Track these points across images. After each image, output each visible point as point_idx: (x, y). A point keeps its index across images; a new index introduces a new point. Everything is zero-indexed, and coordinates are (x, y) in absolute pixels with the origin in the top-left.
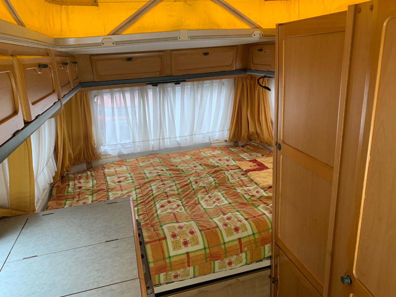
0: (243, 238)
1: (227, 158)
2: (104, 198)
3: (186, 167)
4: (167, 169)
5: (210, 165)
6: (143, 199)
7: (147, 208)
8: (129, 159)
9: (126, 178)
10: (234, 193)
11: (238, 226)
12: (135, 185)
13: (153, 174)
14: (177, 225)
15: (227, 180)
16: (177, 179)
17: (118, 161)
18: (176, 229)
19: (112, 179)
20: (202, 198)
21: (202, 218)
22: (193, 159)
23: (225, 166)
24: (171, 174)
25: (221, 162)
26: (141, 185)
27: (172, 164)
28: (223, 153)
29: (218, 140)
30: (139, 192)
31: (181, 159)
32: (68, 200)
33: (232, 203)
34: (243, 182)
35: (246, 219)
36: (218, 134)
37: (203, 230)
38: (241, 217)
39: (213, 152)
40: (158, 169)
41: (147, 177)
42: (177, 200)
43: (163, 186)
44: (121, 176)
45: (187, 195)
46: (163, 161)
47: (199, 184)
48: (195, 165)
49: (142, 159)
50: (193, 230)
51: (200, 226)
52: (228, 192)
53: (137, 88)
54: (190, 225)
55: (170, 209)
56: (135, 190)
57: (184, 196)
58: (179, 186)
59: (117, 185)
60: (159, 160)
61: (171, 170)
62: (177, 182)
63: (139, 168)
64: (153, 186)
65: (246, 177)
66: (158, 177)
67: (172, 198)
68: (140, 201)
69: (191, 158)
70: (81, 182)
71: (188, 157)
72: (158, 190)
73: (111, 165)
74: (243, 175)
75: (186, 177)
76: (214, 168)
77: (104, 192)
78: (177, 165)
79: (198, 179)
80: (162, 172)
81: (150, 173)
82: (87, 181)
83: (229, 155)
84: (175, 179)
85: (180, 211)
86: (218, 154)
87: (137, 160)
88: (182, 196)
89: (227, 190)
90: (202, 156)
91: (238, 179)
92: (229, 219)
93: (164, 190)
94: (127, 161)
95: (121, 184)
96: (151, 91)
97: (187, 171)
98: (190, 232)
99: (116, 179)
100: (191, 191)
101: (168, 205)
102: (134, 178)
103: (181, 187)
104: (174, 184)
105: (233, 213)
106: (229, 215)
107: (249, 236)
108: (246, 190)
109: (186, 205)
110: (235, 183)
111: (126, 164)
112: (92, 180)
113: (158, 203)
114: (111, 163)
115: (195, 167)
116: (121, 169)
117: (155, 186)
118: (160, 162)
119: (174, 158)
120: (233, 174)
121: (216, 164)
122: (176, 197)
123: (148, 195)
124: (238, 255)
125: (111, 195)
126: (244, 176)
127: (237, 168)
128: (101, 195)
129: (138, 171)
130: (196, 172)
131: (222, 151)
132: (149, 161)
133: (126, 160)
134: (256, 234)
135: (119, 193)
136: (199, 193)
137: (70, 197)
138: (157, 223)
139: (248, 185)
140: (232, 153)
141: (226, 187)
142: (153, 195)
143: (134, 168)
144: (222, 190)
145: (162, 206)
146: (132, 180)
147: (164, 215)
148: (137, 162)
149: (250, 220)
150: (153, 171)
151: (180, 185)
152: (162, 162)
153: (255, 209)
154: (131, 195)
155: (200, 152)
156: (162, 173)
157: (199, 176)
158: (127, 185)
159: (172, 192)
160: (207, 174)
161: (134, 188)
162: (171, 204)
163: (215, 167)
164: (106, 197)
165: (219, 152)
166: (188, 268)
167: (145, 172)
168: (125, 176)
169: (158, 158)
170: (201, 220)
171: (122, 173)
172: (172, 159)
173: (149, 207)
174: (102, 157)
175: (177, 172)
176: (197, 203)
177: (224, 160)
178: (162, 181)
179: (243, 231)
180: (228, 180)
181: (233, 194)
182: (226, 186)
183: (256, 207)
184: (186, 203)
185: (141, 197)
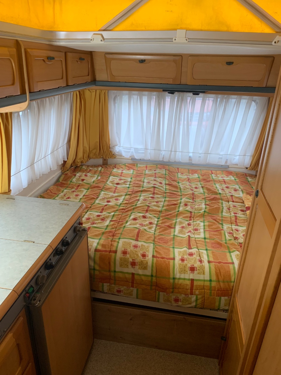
0: (197, 280)
1: (237, 187)
2: (94, 196)
3: (187, 186)
4: (167, 182)
5: (212, 190)
6: (126, 206)
7: (122, 217)
8: (140, 164)
9: (125, 182)
10: (218, 229)
11: (195, 266)
12: (129, 190)
13: (150, 184)
14: (134, 242)
15: (220, 211)
16: (169, 196)
17: (130, 164)
18: (130, 247)
19: (114, 179)
20: (181, 223)
21: (165, 244)
22: (199, 179)
23: (229, 195)
24: (167, 189)
25: (227, 191)
26: (133, 193)
27: (175, 179)
28: (237, 180)
29: (237, 165)
30: (127, 198)
31: (188, 177)
32: (67, 188)
33: (207, 239)
34: (236, 219)
35: (209, 262)
36: (238, 158)
37: (156, 257)
38: (205, 258)
39: (226, 177)
40: (157, 181)
41: (143, 186)
42: (155, 217)
43: (151, 199)
44: (123, 179)
45: (168, 215)
46: (169, 173)
47: (187, 208)
48: (197, 186)
49: (151, 167)
50: (147, 253)
51: (156, 251)
52: (212, 225)
53: (155, 93)
54: (147, 247)
55: (140, 224)
56: (126, 195)
57: (164, 216)
58: (166, 203)
59: (113, 187)
60: (166, 172)
61: (169, 185)
62: (167, 199)
63: (143, 175)
64: (142, 197)
65: (244, 214)
66: (152, 189)
67: (150, 214)
68: (122, 208)
69: (199, 177)
70: (88, 175)
71: (196, 176)
72: (144, 201)
73: (122, 166)
74: (242, 211)
75: (180, 197)
76: (214, 195)
77: (98, 189)
78: (180, 181)
79: (189, 202)
80: (160, 185)
81: (149, 183)
82: (93, 176)
83: (242, 184)
84: (168, 196)
85: (148, 230)
86: (230, 181)
87: (146, 167)
88: (162, 215)
89: (212, 223)
90: (211, 178)
91: (233, 215)
92: (191, 254)
93: (149, 204)
94: (138, 166)
95: (118, 186)
96: (169, 98)
97: (185, 191)
98: (142, 254)
99: (117, 180)
100: (175, 212)
101: (141, 220)
102: (132, 184)
103: (168, 205)
104: (164, 200)
105: (200, 250)
106: (194, 250)
107: (204, 281)
108: (233, 229)
109: (160, 225)
110: (227, 218)
111: (134, 168)
112: (98, 176)
113: (134, 214)
114: (123, 165)
115: (196, 188)
116: (128, 172)
117: (144, 197)
118: (165, 174)
119: (182, 174)
120: (231, 207)
121: (220, 191)
122: (155, 214)
123: (132, 204)
124: (188, 296)
125: (102, 194)
126: (243, 213)
127: (242, 201)
128: (94, 192)
129: (140, 177)
130: (193, 194)
131: (236, 178)
132: (155, 170)
133: (137, 164)
134: (214, 281)
135: (110, 194)
136: (181, 217)
137: (70, 186)
138: (119, 233)
139: (239, 224)
140: (247, 183)
141: (214, 220)
142: (136, 204)
143: (139, 173)
144: (207, 221)
145: (135, 219)
146: (130, 185)
147: (130, 228)
148: (145, 169)
149: (212, 265)
150: (151, 182)
151: (168, 203)
152: (167, 175)
153: (228, 254)
154: (119, 199)
155: (212, 173)
156: (158, 186)
157: (193, 198)
158: (122, 189)
159: (155, 208)
160: (203, 199)
161: (125, 194)
162: (146, 219)
163: (216, 193)
164: (97, 195)
165: (233, 178)
166: (132, 288)
167: (145, 181)
168: (125, 180)
169: (165, 170)
170: (161, 246)
171: (127, 176)
172: (179, 174)
173: (124, 216)
174: (117, 157)
175: (174, 189)
176: (173, 226)
177: (232, 188)
178: (154, 193)
179: (199, 273)
180: (222, 212)
181: (216, 229)
182: (214, 218)
183: (230, 252)
184: (161, 224)
185: (126, 204)
